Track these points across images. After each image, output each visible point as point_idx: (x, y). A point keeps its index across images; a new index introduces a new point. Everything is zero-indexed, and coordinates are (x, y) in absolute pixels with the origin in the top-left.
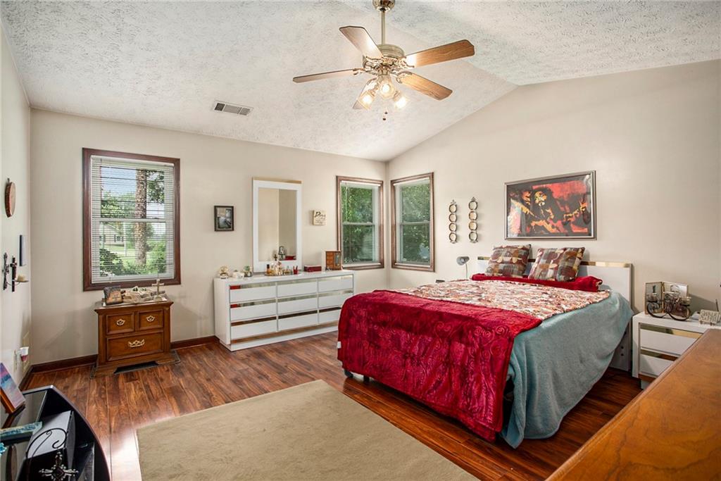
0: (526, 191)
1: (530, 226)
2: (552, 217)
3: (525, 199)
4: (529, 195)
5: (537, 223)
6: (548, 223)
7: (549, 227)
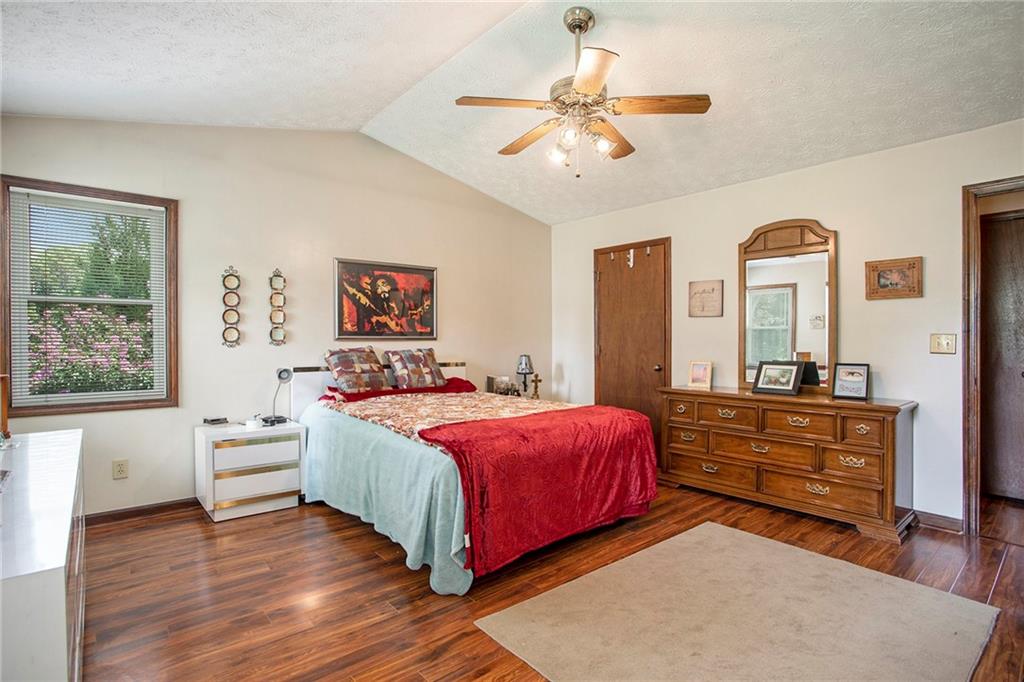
0: (365, 275)
1: (370, 322)
2: (397, 313)
3: (364, 285)
4: (369, 282)
5: (378, 318)
6: (392, 320)
7: (392, 325)
